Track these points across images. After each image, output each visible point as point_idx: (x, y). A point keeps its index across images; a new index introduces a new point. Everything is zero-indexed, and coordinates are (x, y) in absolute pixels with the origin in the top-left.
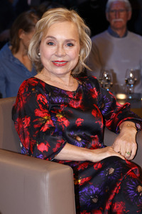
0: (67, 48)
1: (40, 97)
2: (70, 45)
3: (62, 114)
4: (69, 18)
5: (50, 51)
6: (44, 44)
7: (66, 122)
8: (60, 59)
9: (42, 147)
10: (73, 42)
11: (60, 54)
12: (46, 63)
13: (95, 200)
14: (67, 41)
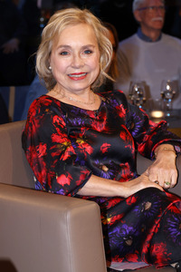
0: (85, 57)
1: (56, 119)
2: (89, 52)
3: (83, 139)
4: (83, 20)
5: (64, 62)
6: (55, 55)
7: (89, 149)
8: (77, 71)
9: (63, 180)
10: (91, 48)
11: (77, 65)
12: (61, 77)
13: (129, 243)
14: (84, 48)
